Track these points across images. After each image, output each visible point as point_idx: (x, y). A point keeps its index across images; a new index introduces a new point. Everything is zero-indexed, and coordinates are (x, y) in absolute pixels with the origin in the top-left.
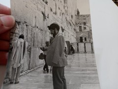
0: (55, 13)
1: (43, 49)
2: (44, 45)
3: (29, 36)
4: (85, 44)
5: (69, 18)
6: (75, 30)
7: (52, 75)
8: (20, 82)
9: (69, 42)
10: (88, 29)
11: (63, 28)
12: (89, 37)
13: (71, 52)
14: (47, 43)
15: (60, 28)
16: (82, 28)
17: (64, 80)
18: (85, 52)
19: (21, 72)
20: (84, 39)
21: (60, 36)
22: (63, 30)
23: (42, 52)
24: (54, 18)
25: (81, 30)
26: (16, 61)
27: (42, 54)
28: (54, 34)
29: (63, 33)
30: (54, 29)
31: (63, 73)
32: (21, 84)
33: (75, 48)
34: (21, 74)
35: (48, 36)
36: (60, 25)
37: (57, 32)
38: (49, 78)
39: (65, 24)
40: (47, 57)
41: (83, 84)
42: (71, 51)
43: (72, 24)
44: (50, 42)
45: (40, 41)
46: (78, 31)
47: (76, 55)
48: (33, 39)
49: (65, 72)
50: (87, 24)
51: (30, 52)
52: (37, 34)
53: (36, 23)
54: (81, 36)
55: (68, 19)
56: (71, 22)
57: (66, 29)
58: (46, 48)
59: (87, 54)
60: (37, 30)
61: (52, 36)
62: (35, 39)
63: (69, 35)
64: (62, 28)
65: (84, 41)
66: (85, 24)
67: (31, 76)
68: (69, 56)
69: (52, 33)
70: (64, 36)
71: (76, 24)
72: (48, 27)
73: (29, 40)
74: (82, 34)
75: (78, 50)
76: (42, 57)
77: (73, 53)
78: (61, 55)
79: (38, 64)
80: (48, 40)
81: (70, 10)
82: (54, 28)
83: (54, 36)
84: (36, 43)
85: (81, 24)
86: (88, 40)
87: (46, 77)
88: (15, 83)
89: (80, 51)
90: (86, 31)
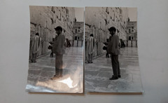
0: (60, 20)
1: (51, 43)
2: (52, 40)
3: (42, 34)
4: (78, 41)
5: (69, 23)
6: (72, 31)
10: (81, 32)
11: (65, 30)
15: (63, 30)
18: (77, 46)
19: (38, 56)
20: (77, 38)
25: (76, 32)
28: (59, 34)
29: (65, 33)
32: (38, 63)
33: (71, 43)
35: (54, 34)
36: (63, 28)
39: (66, 27)
40: (53, 48)
42: (69, 45)
43: (71, 28)
45: (49, 37)
47: (71, 47)
48: (44, 36)
50: (81, 28)
51: (43, 44)
52: (47, 33)
53: (47, 25)
54: (76, 36)
56: (70, 26)
57: (67, 31)
58: (53, 42)
59: (78, 48)
60: (48, 30)
62: (46, 36)
63: (68, 35)
66: (79, 28)
67: (43, 59)
68: (67, 48)
70: (65, 35)
71: (74, 28)
72: (55, 28)
73: (42, 36)
76: (50, 48)
78: (62, 47)
79: (47, 52)
80: (54, 37)
81: (70, 18)
82: (59, 29)
85: (76, 28)
86: (80, 38)
87: (52, 59)
89: (74, 45)
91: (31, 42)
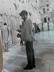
0: (23, 2)
1: (19, 31)
2: (19, 28)
3: (9, 23)
4: (48, 23)
6: (39, 12)
7: (25, 47)
8: (9, 51)
9: (36, 23)
11: (31, 13)
12: (52, 17)
13: (38, 31)
14: (20, 26)
15: (28, 13)
16: (46, 10)
17: (33, 50)
18: (49, 30)
19: (9, 46)
20: (47, 19)
21: (28, 20)
22: (30, 15)
23: (18, 33)
24: (23, 6)
25: (44, 12)
26: (6, 40)
27: (18, 34)
28: (24, 19)
29: (31, 17)
30: (24, 15)
31: (32, 46)
32: (10, 52)
33: (40, 27)
34: (9, 47)
35: (21, 21)
36: (28, 11)
37: (26, 16)
38: (24, 48)
39: (32, 9)
40: (21, 36)
41: (46, 54)
43: (37, 8)
44: (22, 25)
45: (16, 25)
46: (42, 13)
47: (41, 33)
48: (12, 25)
49: (33, 45)
50: (49, 6)
51: (12, 33)
52: (13, 21)
53: (11, 13)
54: (45, 17)
55: (33, 5)
56: (36, 7)
57: (32, 13)
58: (20, 30)
59: (50, 32)
60: (13, 17)
61: (23, 21)
62: (13, 24)
64: (29, 13)
65: (47, 21)
66: (48, 5)
67: (14, 48)
68: (36, 34)
69: (23, 19)
70: (31, 19)
71: (40, 7)
72: (20, 14)
73: (10, 26)
74: (46, 15)
75: (43, 29)
76: (19, 36)
77: (39, 31)
79: (17, 41)
80: (21, 24)
83: (24, 20)
84: (14, 27)
85: (44, 7)
86: (51, 19)
87: (22, 48)
88: (7, 51)
89: (44, 29)
90: (49, 12)
91: (2, 32)
